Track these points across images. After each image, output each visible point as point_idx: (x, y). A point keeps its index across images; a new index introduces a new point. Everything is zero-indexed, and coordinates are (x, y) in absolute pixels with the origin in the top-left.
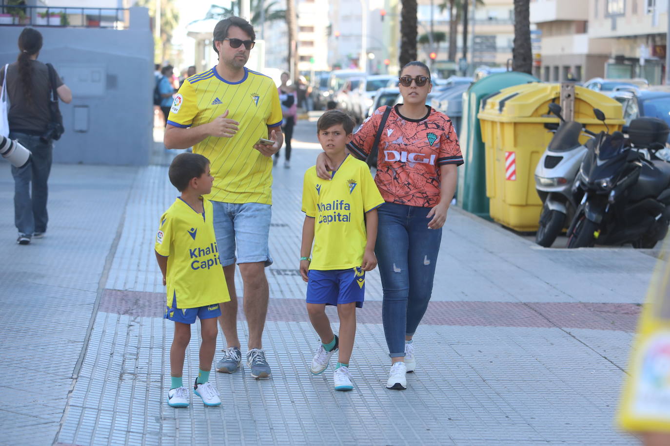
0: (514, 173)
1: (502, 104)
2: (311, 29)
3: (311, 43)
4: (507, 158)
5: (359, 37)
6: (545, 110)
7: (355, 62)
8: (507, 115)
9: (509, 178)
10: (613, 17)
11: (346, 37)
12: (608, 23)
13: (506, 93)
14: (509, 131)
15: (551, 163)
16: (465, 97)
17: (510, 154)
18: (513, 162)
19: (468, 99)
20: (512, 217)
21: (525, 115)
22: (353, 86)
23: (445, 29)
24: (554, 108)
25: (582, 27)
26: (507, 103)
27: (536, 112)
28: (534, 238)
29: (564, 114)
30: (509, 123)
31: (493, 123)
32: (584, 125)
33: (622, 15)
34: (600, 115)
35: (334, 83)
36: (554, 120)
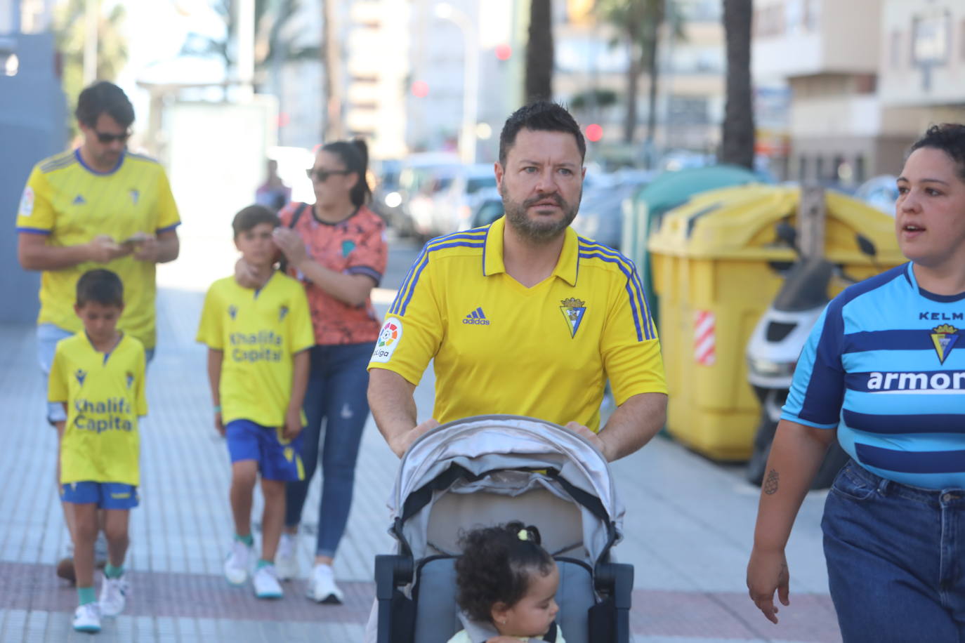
0: (711, 351)
1: (692, 223)
2: (372, 80)
3: (370, 106)
4: (698, 323)
5: (459, 96)
6: (770, 235)
7: (451, 142)
8: (701, 245)
9: (702, 360)
10: (926, 68)
11: (439, 96)
12: (915, 78)
13: (701, 202)
14: (703, 276)
15: (777, 333)
16: (627, 207)
17: (705, 315)
18: (710, 331)
19: (633, 212)
20: (707, 432)
21: (735, 245)
22: (441, 186)
23: (617, 84)
24: (786, 232)
25: (868, 83)
26: (702, 224)
27: (753, 240)
28: (742, 473)
29: (805, 242)
30: (704, 260)
31: (676, 259)
32: (841, 266)
33: (941, 63)
34: (867, 247)
35: (407, 179)
36: (785, 254)
